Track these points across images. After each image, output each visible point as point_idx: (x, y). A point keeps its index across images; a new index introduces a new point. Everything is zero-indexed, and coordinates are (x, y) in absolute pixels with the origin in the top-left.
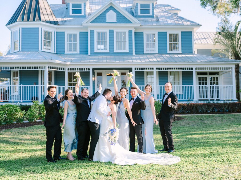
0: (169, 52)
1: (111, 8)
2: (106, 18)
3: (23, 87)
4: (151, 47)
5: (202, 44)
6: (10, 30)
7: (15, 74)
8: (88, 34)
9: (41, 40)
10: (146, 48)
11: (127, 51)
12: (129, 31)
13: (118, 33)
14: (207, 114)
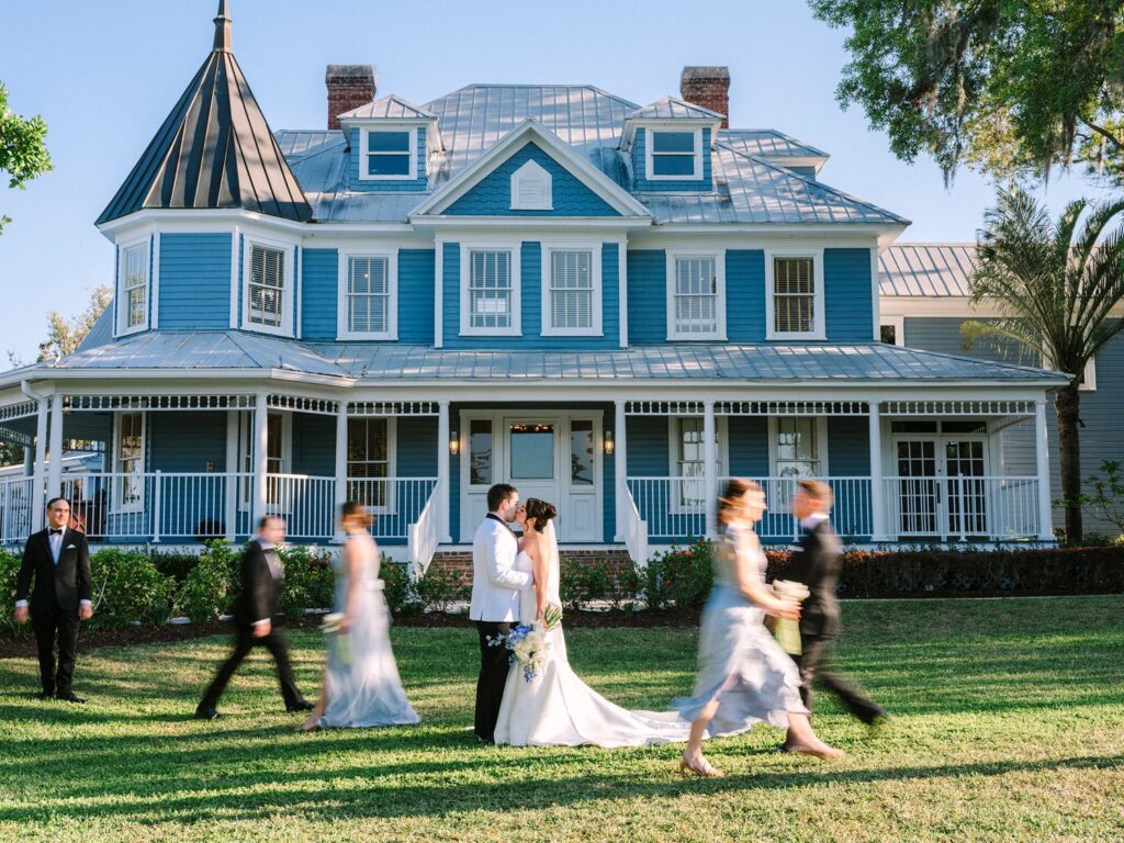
0: (771, 334)
1: (532, 150)
2: (509, 195)
3: (162, 478)
4: (696, 315)
5: (924, 295)
6: (114, 242)
7: (131, 425)
8: (433, 260)
9: (241, 286)
10: (678, 317)
11: (597, 329)
12: (606, 246)
13: (557, 256)
14: (921, 597)
